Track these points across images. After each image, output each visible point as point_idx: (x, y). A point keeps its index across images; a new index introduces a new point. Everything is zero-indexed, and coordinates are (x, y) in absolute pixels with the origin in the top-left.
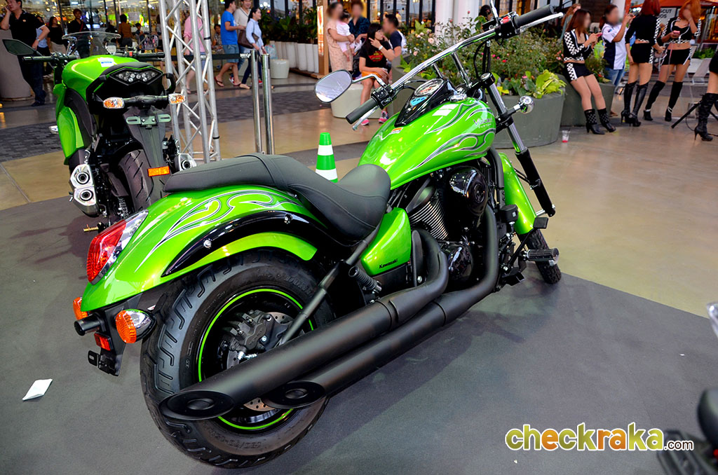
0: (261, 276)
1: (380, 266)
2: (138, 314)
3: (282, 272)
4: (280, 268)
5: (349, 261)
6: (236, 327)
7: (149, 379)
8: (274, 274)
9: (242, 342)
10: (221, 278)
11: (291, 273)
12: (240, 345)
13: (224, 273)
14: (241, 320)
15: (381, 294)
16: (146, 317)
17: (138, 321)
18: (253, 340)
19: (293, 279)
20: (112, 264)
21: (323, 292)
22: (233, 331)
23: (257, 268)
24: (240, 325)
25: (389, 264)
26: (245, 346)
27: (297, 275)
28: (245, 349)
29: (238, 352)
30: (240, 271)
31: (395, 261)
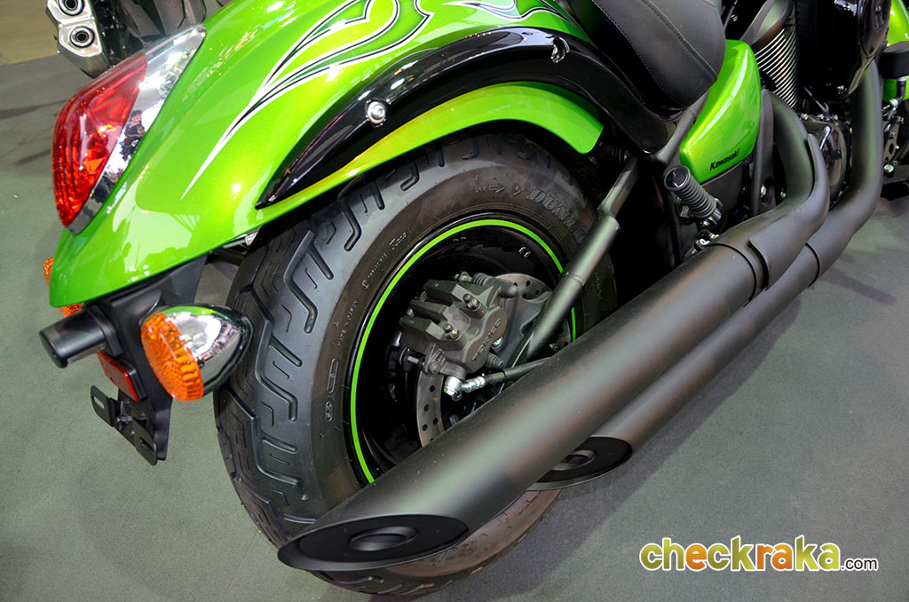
0: (482, 192)
1: (712, 165)
2: (200, 319)
3: (522, 180)
4: (521, 172)
5: (663, 155)
6: (438, 320)
7: (238, 448)
8: (508, 185)
9: (455, 356)
10: (397, 199)
11: (540, 182)
12: (448, 360)
13: (405, 187)
14: (448, 300)
15: (719, 227)
16: (224, 326)
17: (204, 339)
18: (480, 350)
19: (543, 195)
20: (121, 174)
21: (610, 227)
22: (434, 330)
23: (474, 172)
24: (448, 312)
25: (728, 159)
26: (463, 366)
27: (550, 186)
28: (460, 372)
29: (446, 377)
30: (439, 180)
31: (735, 155)
